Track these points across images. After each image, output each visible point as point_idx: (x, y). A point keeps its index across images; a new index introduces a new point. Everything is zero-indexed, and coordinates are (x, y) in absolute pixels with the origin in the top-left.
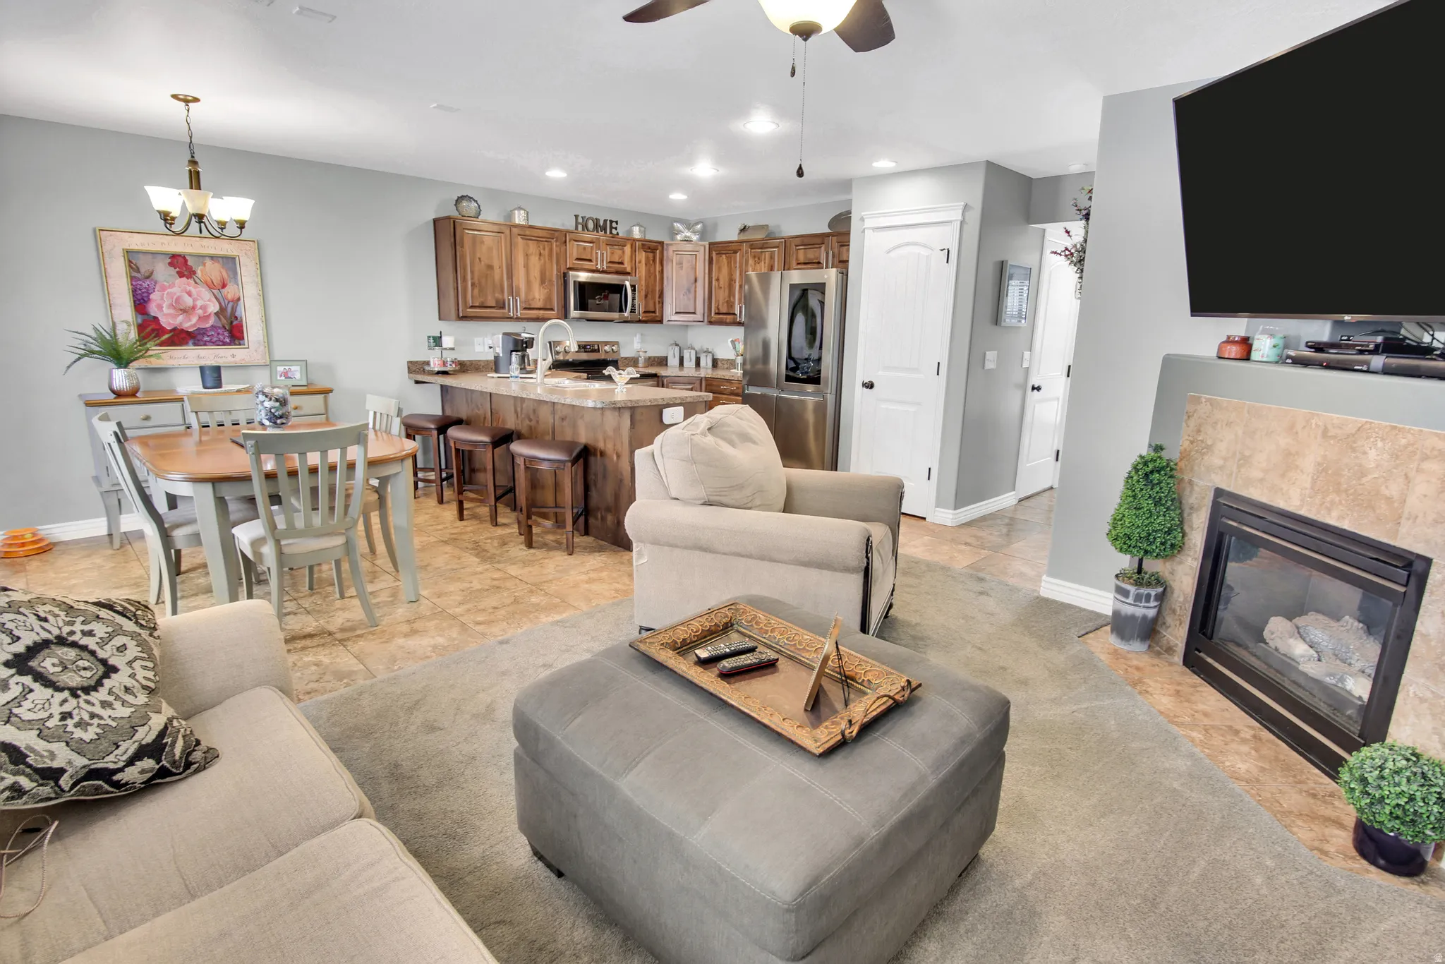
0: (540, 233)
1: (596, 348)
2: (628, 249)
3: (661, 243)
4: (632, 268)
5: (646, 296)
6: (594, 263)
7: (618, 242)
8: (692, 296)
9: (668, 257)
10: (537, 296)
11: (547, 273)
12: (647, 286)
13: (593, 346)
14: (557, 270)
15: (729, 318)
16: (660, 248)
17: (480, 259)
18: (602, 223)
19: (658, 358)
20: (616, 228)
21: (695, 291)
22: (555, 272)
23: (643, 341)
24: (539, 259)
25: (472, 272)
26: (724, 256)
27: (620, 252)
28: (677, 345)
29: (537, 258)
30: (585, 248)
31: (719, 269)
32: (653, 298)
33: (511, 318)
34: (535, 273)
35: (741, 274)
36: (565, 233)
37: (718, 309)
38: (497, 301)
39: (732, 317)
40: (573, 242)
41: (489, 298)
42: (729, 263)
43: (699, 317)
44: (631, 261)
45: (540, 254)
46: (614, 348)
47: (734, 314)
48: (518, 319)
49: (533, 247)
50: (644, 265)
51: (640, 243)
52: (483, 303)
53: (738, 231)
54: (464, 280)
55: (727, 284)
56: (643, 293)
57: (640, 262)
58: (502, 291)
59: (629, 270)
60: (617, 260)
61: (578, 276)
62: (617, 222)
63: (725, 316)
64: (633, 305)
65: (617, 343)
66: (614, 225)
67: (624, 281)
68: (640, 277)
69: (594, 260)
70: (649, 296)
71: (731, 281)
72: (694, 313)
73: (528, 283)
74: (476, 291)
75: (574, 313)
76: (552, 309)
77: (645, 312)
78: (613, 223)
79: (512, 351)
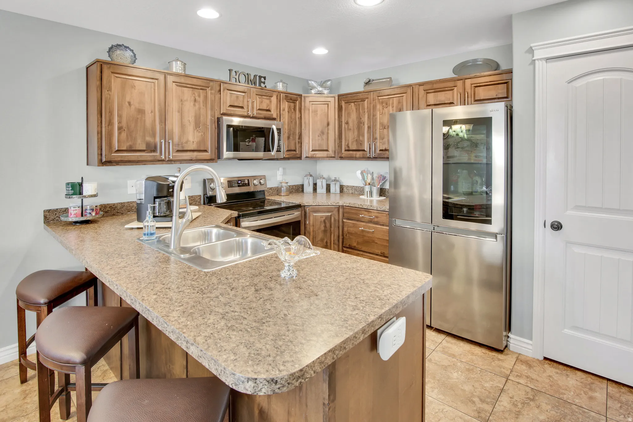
0: (195, 81)
1: (246, 182)
2: (274, 99)
3: (300, 96)
4: (277, 114)
5: (289, 138)
6: (246, 110)
7: (266, 93)
8: (325, 137)
9: (305, 107)
10: (191, 138)
11: (202, 119)
12: (289, 130)
13: (244, 181)
14: (211, 116)
15: (359, 154)
16: (299, 99)
17: (129, 103)
18: (252, 78)
19: (295, 186)
20: (264, 83)
21: (328, 133)
22: (209, 117)
23: (284, 174)
24: (194, 105)
25: (120, 116)
26: (353, 104)
27: (268, 101)
28: (311, 176)
29: (192, 104)
30: (237, 97)
31: (349, 115)
32: (294, 139)
33: (163, 161)
34: (190, 117)
35: (369, 118)
36: (220, 83)
37: (348, 147)
38: (148, 145)
39: (361, 153)
40: (226, 91)
41: (139, 141)
42: (358, 110)
43: (331, 153)
44: (277, 109)
45: (195, 100)
46: (261, 181)
47: (364, 150)
48: (170, 161)
49: (187, 92)
50: (287, 112)
51: (284, 95)
52: (131, 146)
53: (363, 84)
54: (110, 123)
55: (356, 126)
56: (286, 135)
57: (284, 110)
58: (154, 135)
59: (275, 116)
60: (265, 108)
61: (232, 121)
62: (265, 78)
63: (354, 153)
64: (279, 146)
65: (264, 177)
66: (263, 80)
67: (272, 125)
68: (284, 122)
69: (245, 107)
70: (291, 137)
71: (360, 124)
72: (327, 150)
73: (182, 126)
74: (124, 135)
75: (226, 154)
76: (206, 151)
77: (288, 151)
78: (262, 79)
79: (155, 198)
